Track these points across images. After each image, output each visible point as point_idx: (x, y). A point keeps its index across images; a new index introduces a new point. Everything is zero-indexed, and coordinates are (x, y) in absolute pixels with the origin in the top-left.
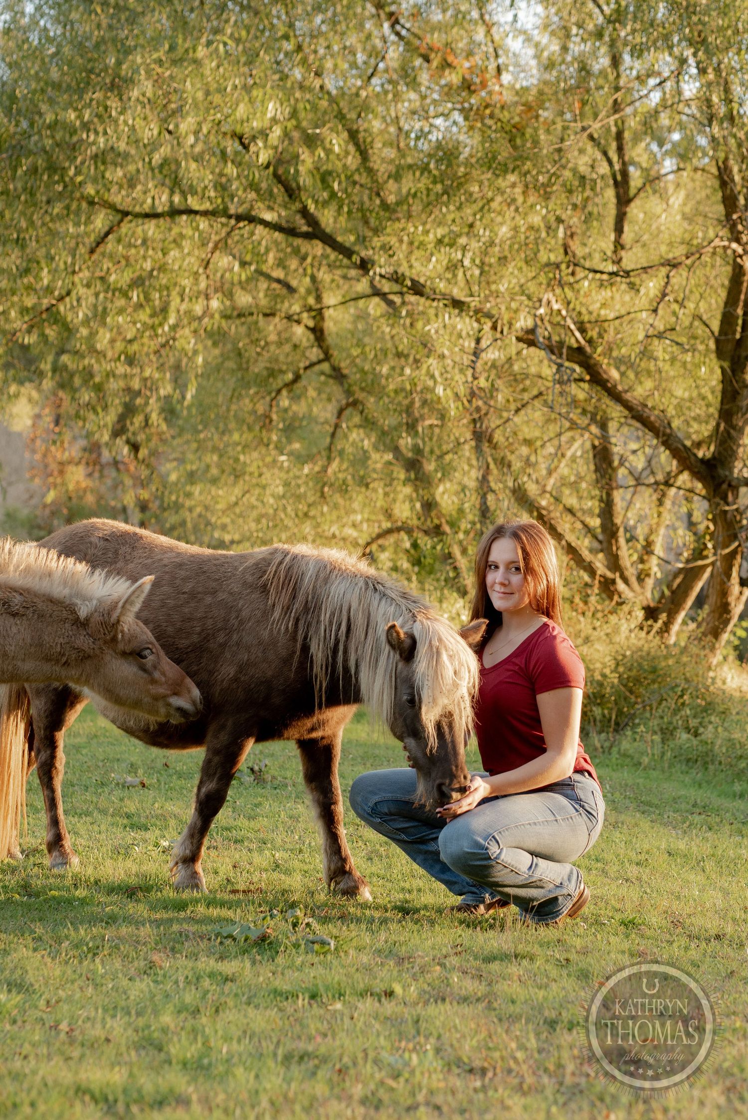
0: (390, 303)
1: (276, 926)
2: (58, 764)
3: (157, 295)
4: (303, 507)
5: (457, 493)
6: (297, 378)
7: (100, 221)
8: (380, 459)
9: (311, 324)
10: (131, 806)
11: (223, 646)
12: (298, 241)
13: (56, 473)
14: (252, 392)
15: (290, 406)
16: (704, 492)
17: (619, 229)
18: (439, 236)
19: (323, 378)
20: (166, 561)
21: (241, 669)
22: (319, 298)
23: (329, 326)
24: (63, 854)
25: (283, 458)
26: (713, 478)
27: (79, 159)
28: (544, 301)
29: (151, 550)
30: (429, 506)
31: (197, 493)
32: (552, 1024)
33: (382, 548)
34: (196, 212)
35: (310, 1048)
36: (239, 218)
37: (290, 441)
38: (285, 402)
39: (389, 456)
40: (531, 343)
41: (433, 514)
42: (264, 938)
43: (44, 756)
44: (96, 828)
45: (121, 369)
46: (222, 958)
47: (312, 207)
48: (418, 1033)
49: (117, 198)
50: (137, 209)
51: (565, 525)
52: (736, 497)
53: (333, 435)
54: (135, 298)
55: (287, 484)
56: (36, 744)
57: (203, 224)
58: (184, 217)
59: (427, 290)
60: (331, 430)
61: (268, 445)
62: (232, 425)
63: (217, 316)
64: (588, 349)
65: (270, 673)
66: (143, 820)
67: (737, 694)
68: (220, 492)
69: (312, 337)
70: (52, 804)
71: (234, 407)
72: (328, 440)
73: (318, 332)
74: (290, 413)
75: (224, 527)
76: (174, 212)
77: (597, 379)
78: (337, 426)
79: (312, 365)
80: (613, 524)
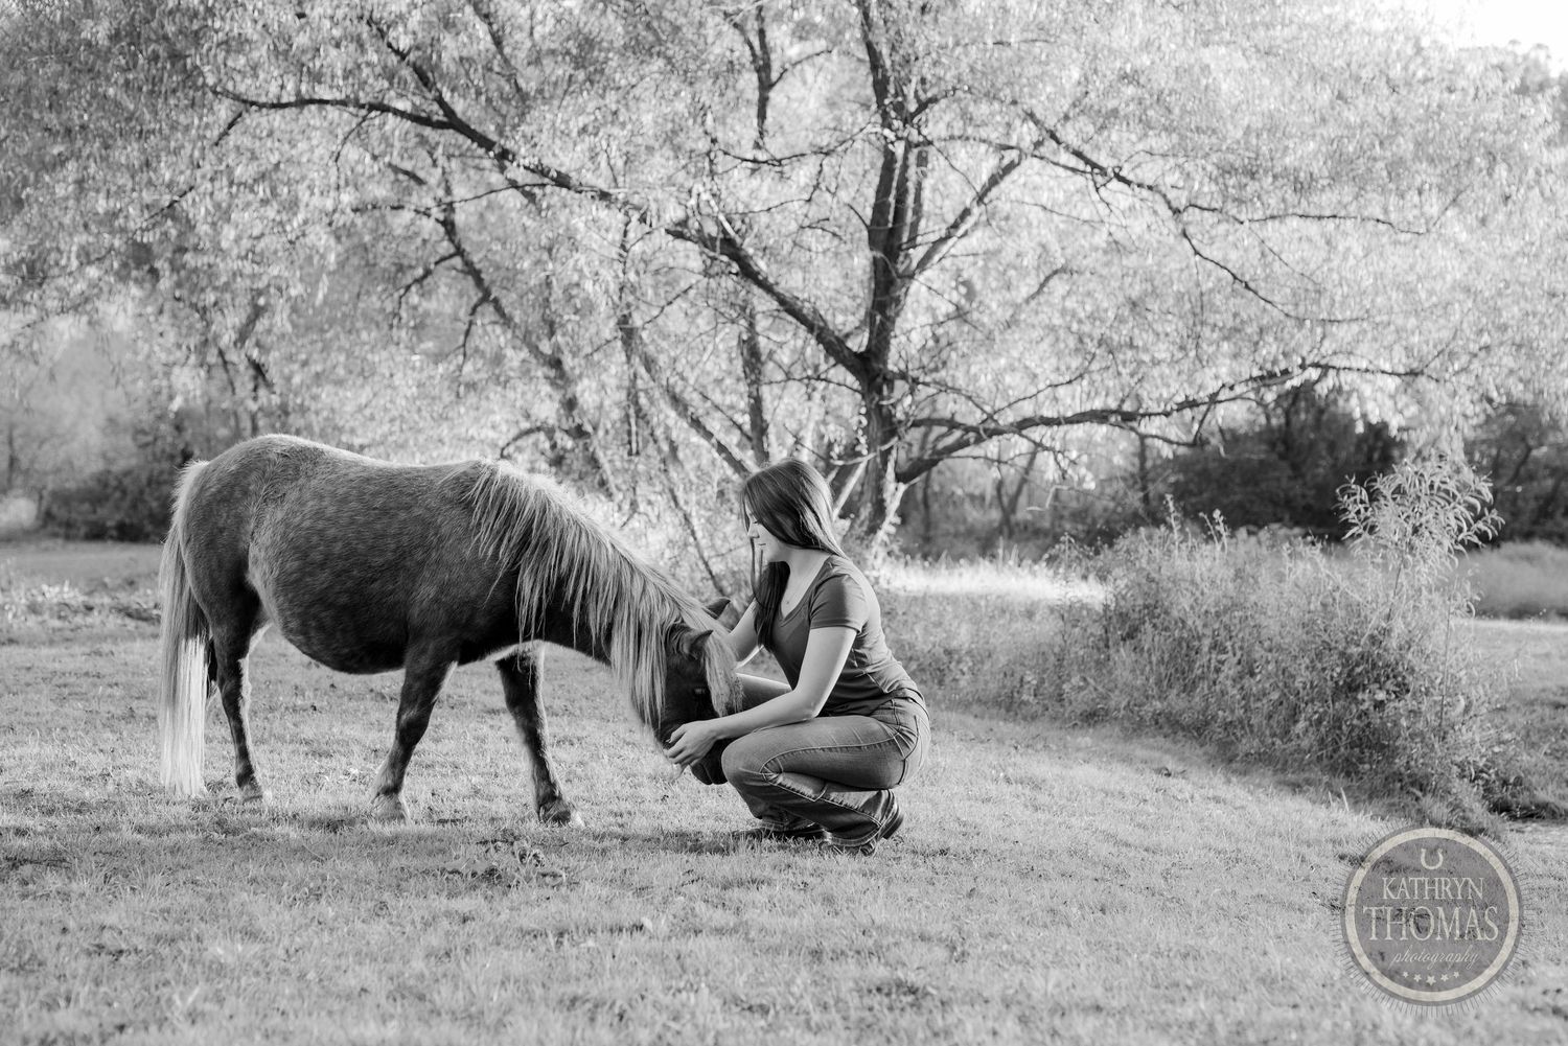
0: (530, 196)
1: (503, 859)
2: (244, 693)
3: (286, 190)
4: (438, 408)
5: (598, 392)
6: (427, 273)
7: (224, 111)
8: (515, 357)
9: (441, 217)
10: (308, 732)
11: (421, 564)
12: (428, 131)
13: (160, 375)
14: (379, 289)
15: (420, 304)
16: (856, 385)
17: (762, 116)
18: (581, 125)
19: (454, 273)
20: (352, 476)
21: (443, 588)
22: (448, 191)
23: (459, 218)
24: (255, 787)
25: (416, 358)
26: (867, 371)
27: (206, 47)
28: (694, 192)
29: (335, 465)
30: (570, 404)
31: (324, 396)
32: (817, 954)
33: (519, 450)
34: (326, 102)
35: (580, 992)
36: (372, 107)
37: (420, 340)
38: (414, 298)
39: (524, 353)
40: (679, 235)
41: (575, 413)
42: (491, 872)
43: (229, 685)
44: (276, 756)
45: (248, 268)
46: (450, 896)
47: (447, 96)
48: (684, 971)
49: (244, 86)
50: (263, 99)
51: (714, 424)
52: (891, 389)
53: (467, 333)
54: (261, 194)
55: (420, 385)
56: (219, 672)
57: (332, 113)
58: (313, 107)
59: (574, 182)
60: (466, 327)
61: (398, 344)
62: (359, 324)
63: (348, 210)
64: (738, 240)
65: (473, 593)
66: (325, 747)
67: (902, 593)
68: (349, 394)
69: (442, 230)
70: (239, 735)
71: (361, 305)
72: (462, 338)
73: (449, 226)
74: (421, 310)
75: (353, 431)
76: (302, 102)
77: (748, 273)
78: (471, 323)
79: (443, 259)
80: (762, 420)
